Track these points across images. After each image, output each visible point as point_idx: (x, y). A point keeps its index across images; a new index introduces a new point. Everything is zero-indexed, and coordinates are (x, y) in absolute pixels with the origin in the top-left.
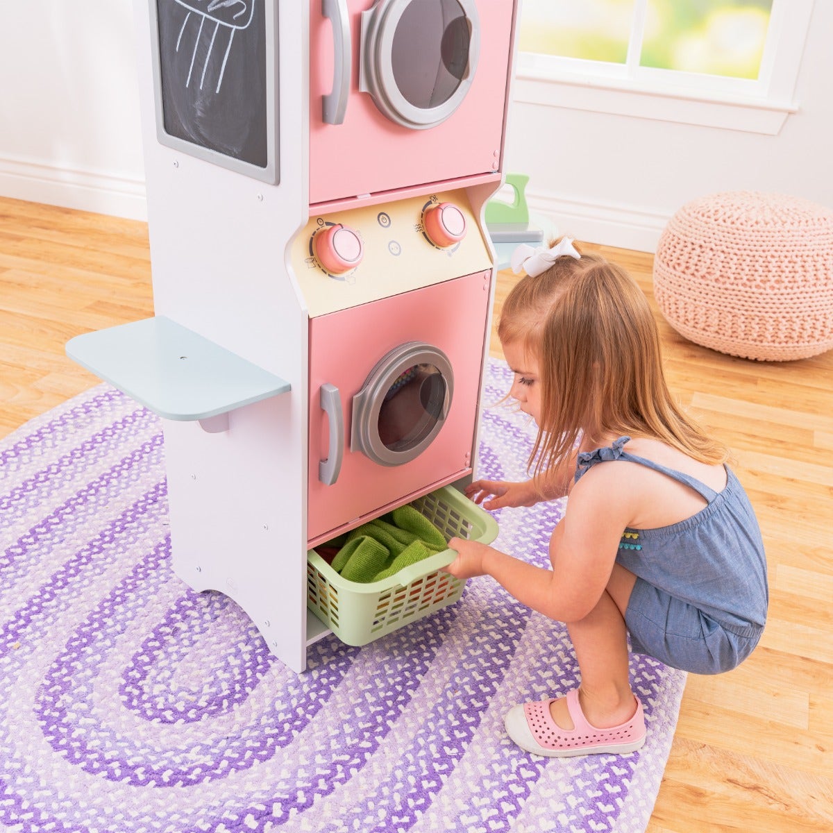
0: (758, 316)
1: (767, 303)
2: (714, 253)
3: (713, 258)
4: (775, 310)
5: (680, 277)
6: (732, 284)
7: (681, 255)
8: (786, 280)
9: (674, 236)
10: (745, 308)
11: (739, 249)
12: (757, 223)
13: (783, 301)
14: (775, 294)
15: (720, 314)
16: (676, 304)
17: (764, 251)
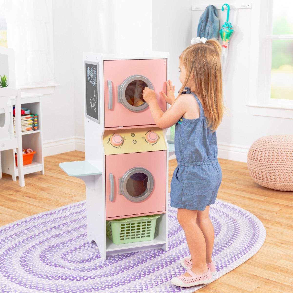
0: (269, 172)
1: (275, 168)
2: (262, 152)
3: (262, 154)
4: (278, 170)
5: (255, 163)
6: (264, 162)
7: (255, 155)
8: (281, 160)
9: (254, 150)
10: (269, 170)
11: (266, 150)
12: (273, 142)
13: (280, 167)
14: (277, 165)
15: (262, 173)
16: (258, 173)
17: (273, 150)
